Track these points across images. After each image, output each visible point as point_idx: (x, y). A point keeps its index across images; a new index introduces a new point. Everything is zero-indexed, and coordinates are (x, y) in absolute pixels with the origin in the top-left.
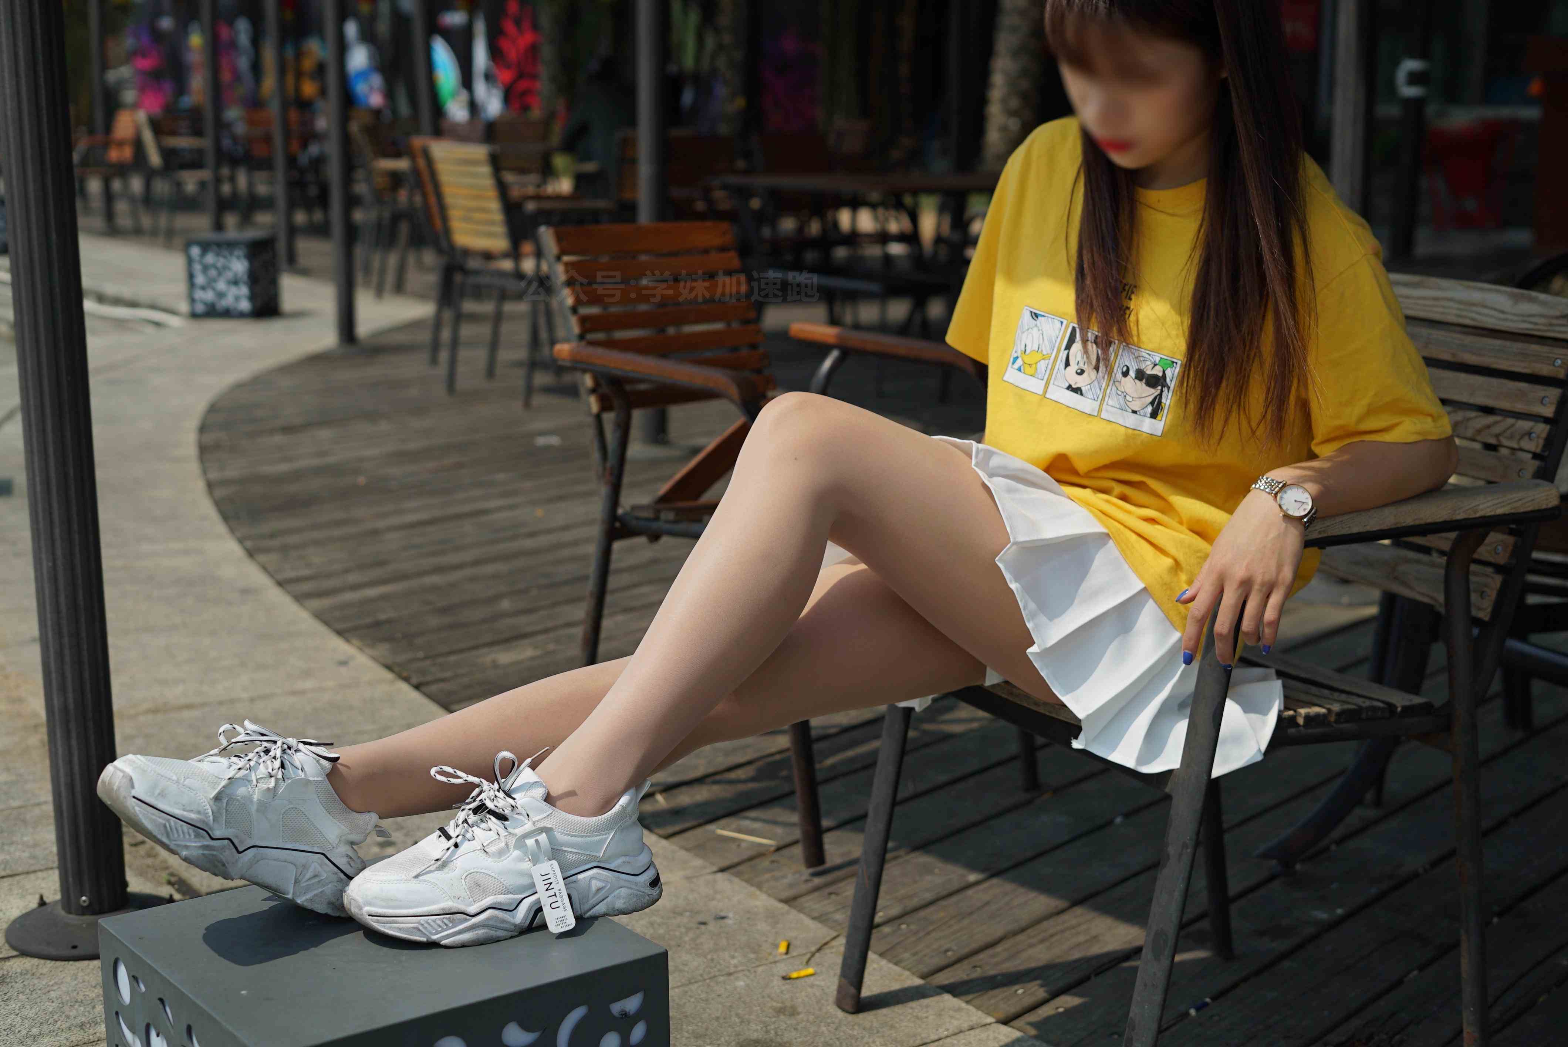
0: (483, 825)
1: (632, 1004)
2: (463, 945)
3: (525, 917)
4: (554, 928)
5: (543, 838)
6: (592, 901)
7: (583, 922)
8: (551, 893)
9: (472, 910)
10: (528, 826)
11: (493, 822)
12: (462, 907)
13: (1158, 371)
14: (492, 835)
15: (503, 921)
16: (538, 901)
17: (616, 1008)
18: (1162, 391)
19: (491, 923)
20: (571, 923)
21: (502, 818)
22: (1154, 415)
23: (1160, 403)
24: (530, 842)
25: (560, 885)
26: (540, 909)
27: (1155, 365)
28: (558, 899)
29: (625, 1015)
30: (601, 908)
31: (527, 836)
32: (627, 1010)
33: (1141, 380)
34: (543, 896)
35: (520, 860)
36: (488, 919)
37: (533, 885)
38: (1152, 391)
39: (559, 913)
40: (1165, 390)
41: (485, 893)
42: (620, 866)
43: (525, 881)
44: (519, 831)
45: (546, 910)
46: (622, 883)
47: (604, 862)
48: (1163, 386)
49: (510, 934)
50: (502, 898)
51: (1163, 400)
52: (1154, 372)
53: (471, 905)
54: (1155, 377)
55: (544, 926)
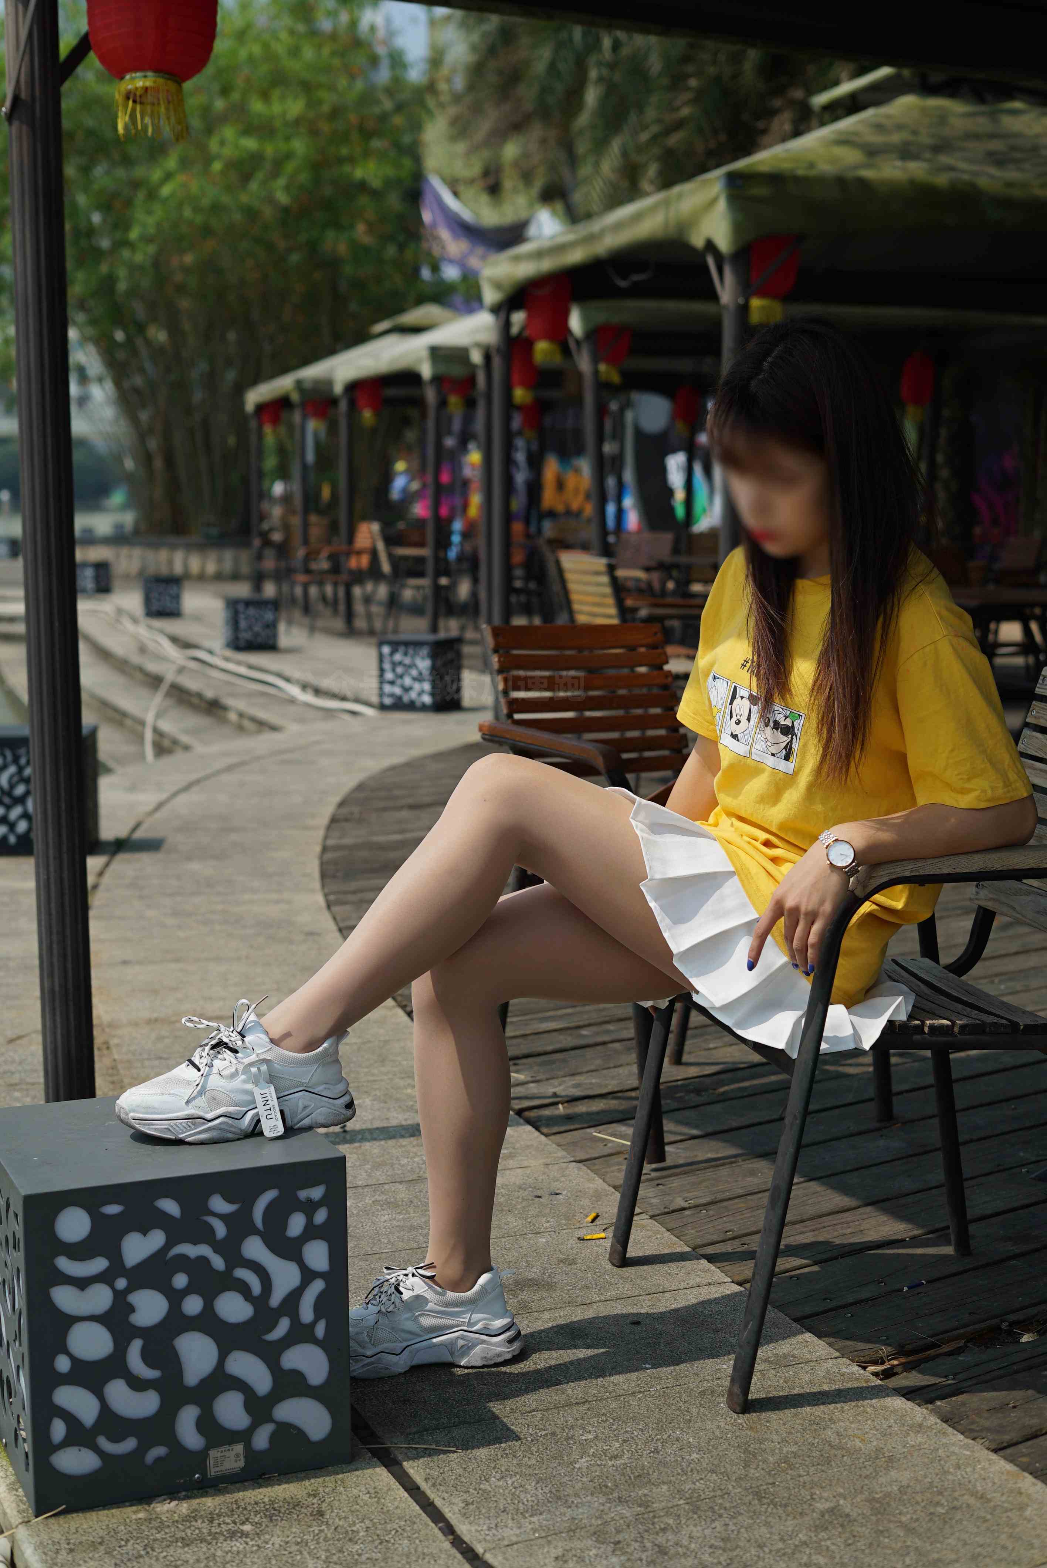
0: (220, 1056)
1: (316, 1193)
2: (202, 1143)
3: (249, 1125)
4: (267, 1133)
5: (264, 1068)
6: (300, 1117)
7: (290, 1131)
8: (267, 1107)
9: (209, 1116)
10: (253, 1058)
11: (227, 1054)
12: (201, 1114)
13: (788, 722)
14: (227, 1063)
15: (232, 1126)
16: (257, 1114)
17: (303, 1194)
18: (792, 739)
19: (222, 1126)
20: (281, 1130)
21: (234, 1051)
22: (787, 758)
23: (791, 748)
24: (254, 1070)
25: (274, 1102)
26: (259, 1121)
27: (786, 718)
28: (272, 1112)
29: (310, 1201)
30: (306, 1122)
31: (251, 1064)
32: (312, 1197)
33: (777, 729)
34: (261, 1110)
35: (244, 1082)
36: (220, 1124)
37: (254, 1102)
38: (785, 738)
39: (272, 1123)
40: (794, 737)
41: (219, 1104)
42: (322, 1091)
43: (247, 1098)
44: (247, 1061)
45: (263, 1120)
46: (323, 1104)
47: (310, 1087)
48: (793, 735)
49: (237, 1137)
50: (231, 1109)
51: (793, 746)
52: (786, 723)
53: (207, 1113)
54: (786, 727)
55: (261, 1134)
